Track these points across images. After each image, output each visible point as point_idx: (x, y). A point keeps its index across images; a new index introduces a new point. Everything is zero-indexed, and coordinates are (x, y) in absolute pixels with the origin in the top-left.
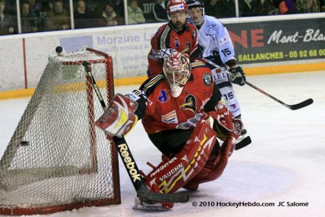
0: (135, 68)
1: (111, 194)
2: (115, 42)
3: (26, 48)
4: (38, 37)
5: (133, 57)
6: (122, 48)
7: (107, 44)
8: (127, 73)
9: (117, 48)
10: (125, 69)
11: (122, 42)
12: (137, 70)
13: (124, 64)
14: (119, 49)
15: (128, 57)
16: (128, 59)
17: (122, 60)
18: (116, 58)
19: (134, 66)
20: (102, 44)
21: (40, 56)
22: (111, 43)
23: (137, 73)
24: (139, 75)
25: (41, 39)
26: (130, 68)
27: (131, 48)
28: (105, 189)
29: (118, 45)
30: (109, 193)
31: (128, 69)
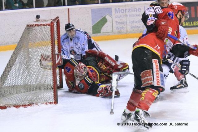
0: (138, 28)
1: (52, 100)
2: (126, 12)
3: (70, 14)
4: (78, 8)
5: (137, 21)
6: (130, 15)
7: (120, 13)
8: (133, 31)
9: (127, 16)
10: (131, 28)
11: (130, 12)
12: (140, 29)
13: (131, 25)
14: (128, 16)
15: (134, 21)
16: (134, 22)
17: (130, 23)
18: (126, 21)
19: (137, 26)
20: (117, 12)
21: (78, 19)
22: (123, 12)
23: (139, 31)
24: (140, 32)
25: (80, 9)
26: (135, 27)
27: (136, 15)
28: (49, 97)
29: (127, 13)
31: (134, 28)
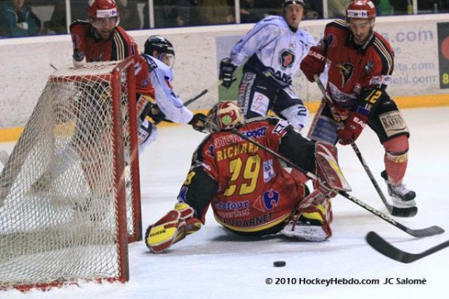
1: (114, 272)
4: (181, 34)
21: (183, 63)
25: (186, 37)
28: (107, 265)
30: (112, 270)
